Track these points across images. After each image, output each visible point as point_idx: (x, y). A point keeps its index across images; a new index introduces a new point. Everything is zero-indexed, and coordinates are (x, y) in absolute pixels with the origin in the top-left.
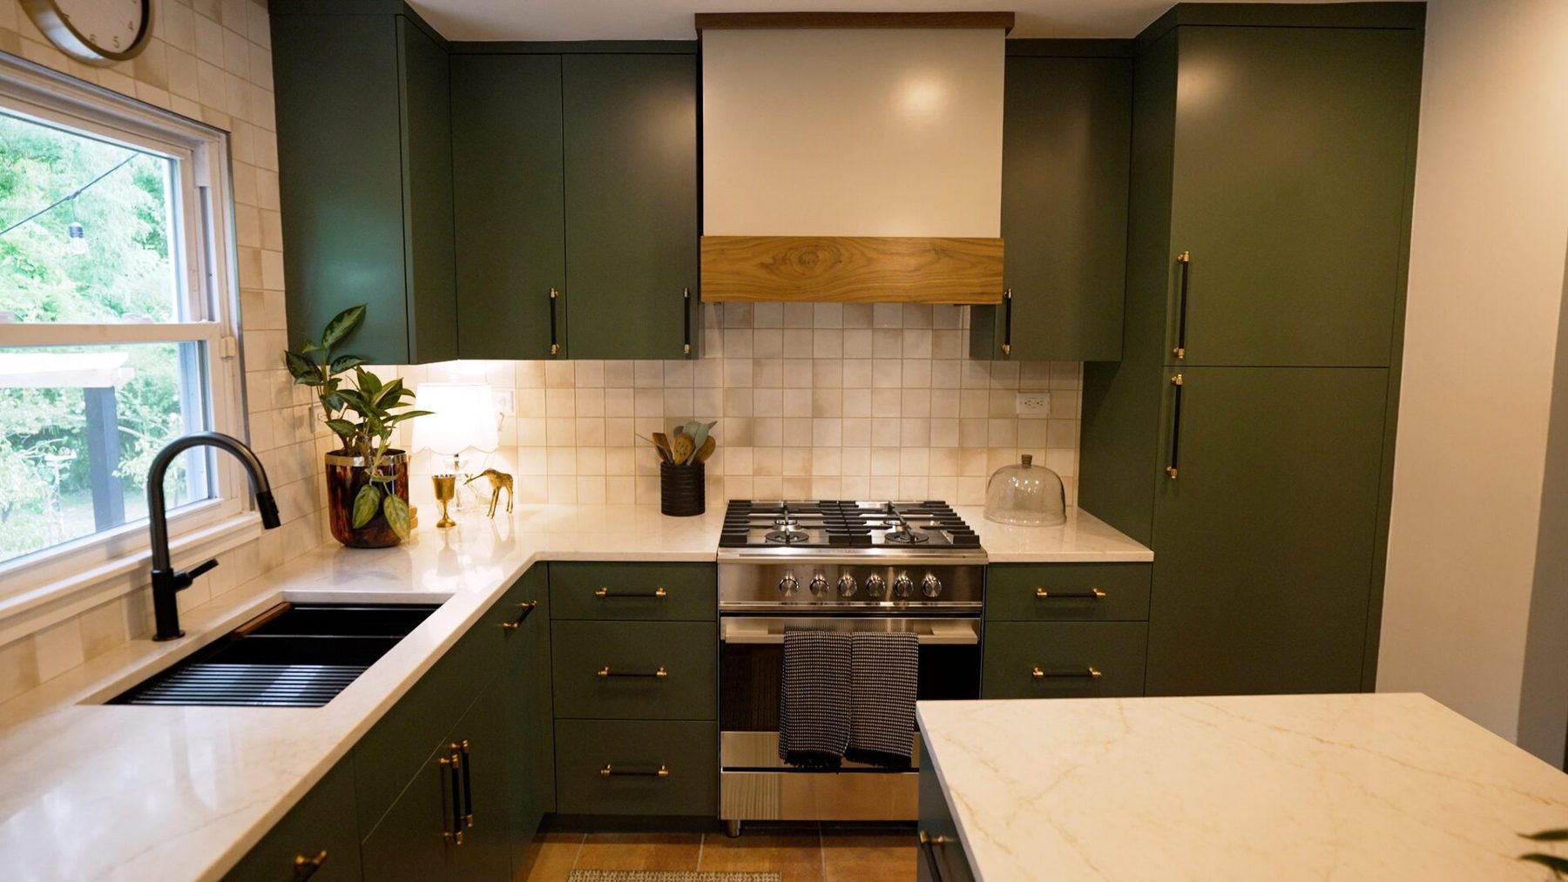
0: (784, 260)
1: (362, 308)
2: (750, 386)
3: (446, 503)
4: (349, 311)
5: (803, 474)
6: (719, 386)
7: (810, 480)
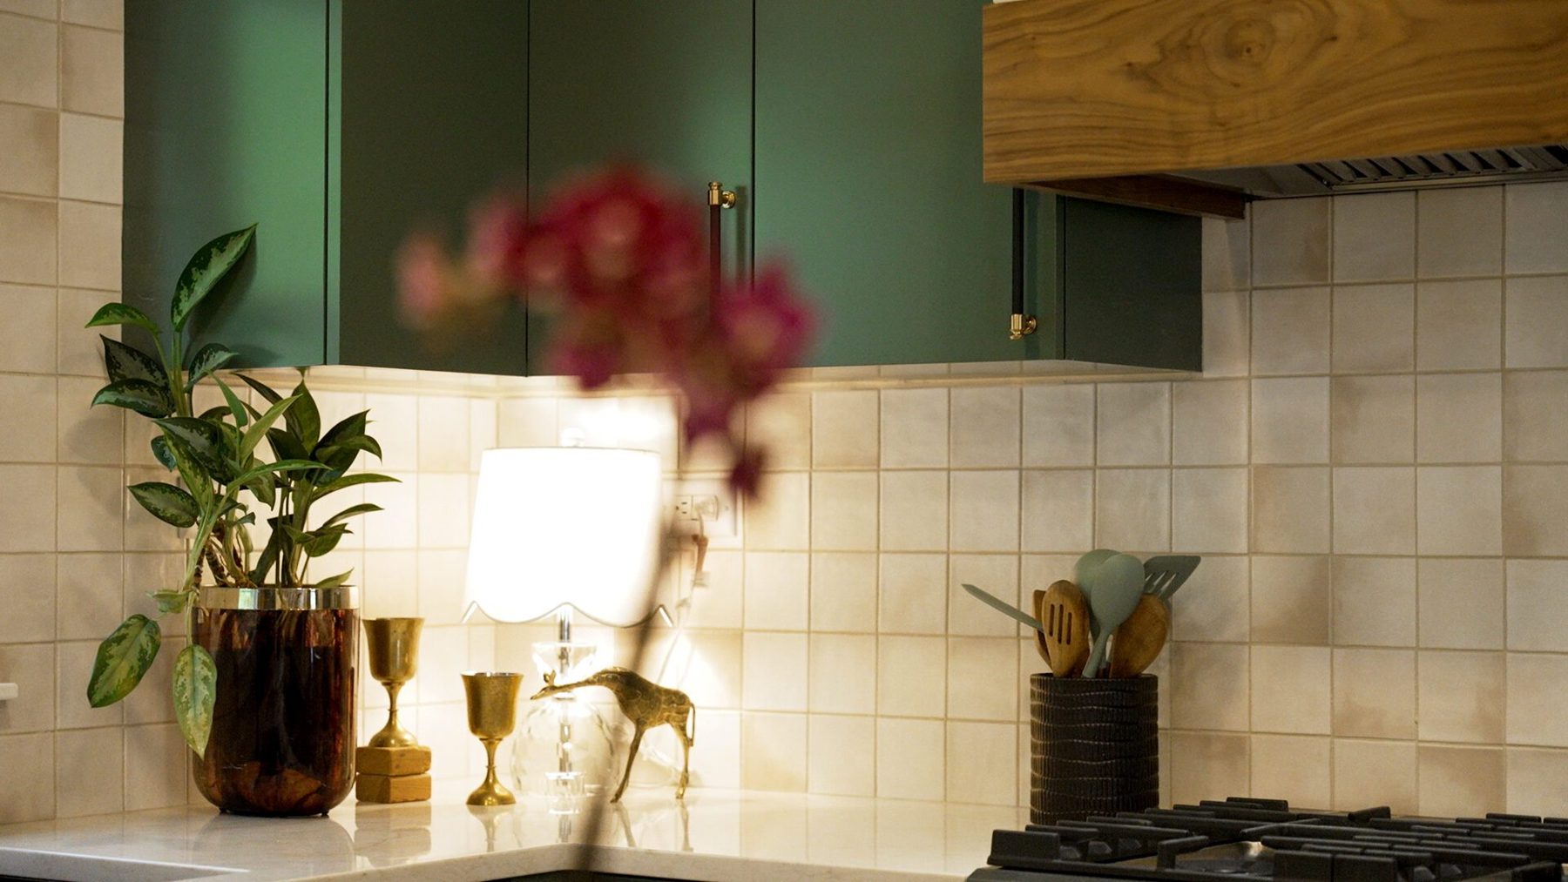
0: (1185, 47)
1: (246, 236)
2: (1324, 457)
3: (490, 743)
4: (222, 243)
5: (1477, 738)
6: (1244, 460)
7: (1499, 756)
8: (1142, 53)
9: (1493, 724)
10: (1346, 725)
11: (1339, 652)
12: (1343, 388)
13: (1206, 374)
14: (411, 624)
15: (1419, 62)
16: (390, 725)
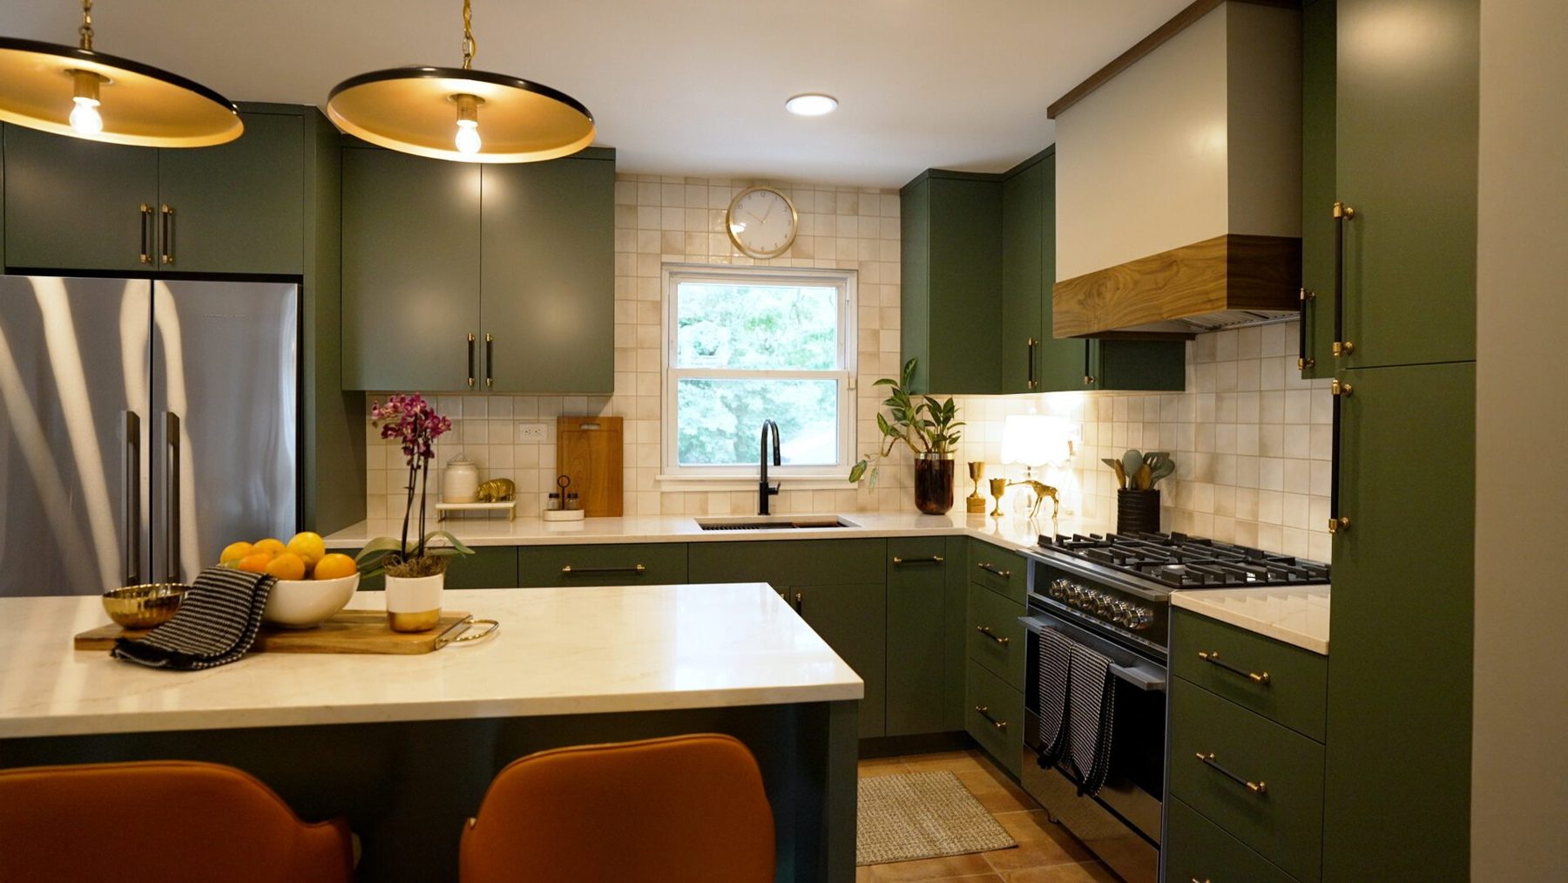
1: (915, 360)
2: (1213, 421)
3: (997, 499)
4: (910, 362)
5: (1251, 519)
6: (1194, 421)
7: (1257, 525)
8: (1081, 297)
9: (1255, 514)
10: (1218, 511)
11: (1217, 486)
12: (1219, 398)
13: (1187, 392)
14: (980, 464)
15: (1137, 295)
16: (975, 492)
